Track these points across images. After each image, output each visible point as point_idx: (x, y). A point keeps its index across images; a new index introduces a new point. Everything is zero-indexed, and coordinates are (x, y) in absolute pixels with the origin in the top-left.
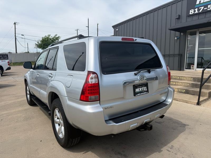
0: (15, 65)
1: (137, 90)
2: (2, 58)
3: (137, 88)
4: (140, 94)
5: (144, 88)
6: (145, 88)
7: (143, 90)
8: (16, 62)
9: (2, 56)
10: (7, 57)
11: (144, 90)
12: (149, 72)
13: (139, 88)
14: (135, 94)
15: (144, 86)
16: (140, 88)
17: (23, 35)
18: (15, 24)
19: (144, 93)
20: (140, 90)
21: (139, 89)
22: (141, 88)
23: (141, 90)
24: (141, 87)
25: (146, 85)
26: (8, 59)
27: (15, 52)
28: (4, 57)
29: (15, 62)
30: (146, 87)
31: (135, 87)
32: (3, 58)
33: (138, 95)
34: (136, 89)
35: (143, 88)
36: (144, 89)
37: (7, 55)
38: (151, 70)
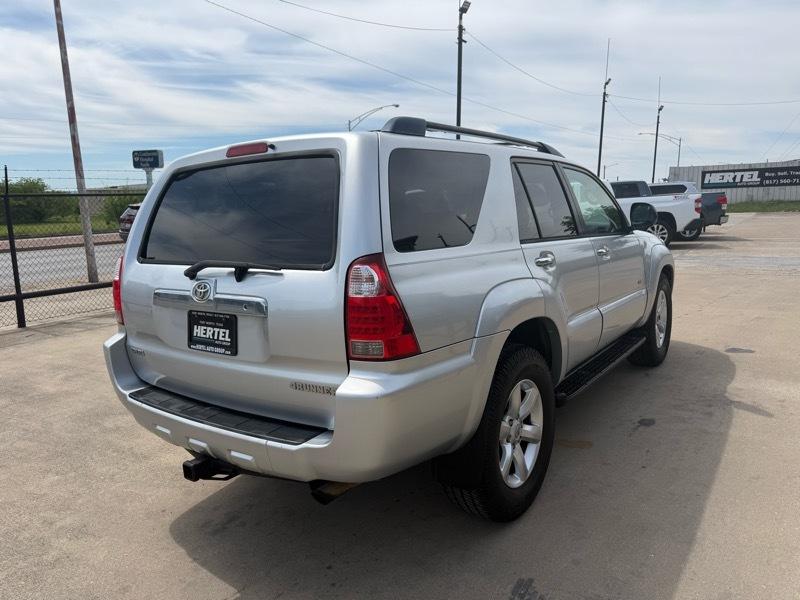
1: (199, 331)
2: (785, 181)
3: (198, 324)
4: (204, 347)
5: (222, 330)
6: (223, 335)
7: (216, 337)
9: (785, 173)
11: (221, 338)
12: (241, 274)
13: (203, 325)
14: (192, 340)
15: (222, 325)
16: (209, 329)
19: (218, 350)
20: (208, 333)
21: (206, 330)
22: (211, 329)
23: (211, 337)
24: (209, 326)
25: (230, 323)
28: (791, 177)
30: (227, 332)
31: (194, 319)
32: (789, 181)
33: (198, 347)
34: (196, 327)
35: (217, 330)
36: (221, 334)
38: (250, 270)
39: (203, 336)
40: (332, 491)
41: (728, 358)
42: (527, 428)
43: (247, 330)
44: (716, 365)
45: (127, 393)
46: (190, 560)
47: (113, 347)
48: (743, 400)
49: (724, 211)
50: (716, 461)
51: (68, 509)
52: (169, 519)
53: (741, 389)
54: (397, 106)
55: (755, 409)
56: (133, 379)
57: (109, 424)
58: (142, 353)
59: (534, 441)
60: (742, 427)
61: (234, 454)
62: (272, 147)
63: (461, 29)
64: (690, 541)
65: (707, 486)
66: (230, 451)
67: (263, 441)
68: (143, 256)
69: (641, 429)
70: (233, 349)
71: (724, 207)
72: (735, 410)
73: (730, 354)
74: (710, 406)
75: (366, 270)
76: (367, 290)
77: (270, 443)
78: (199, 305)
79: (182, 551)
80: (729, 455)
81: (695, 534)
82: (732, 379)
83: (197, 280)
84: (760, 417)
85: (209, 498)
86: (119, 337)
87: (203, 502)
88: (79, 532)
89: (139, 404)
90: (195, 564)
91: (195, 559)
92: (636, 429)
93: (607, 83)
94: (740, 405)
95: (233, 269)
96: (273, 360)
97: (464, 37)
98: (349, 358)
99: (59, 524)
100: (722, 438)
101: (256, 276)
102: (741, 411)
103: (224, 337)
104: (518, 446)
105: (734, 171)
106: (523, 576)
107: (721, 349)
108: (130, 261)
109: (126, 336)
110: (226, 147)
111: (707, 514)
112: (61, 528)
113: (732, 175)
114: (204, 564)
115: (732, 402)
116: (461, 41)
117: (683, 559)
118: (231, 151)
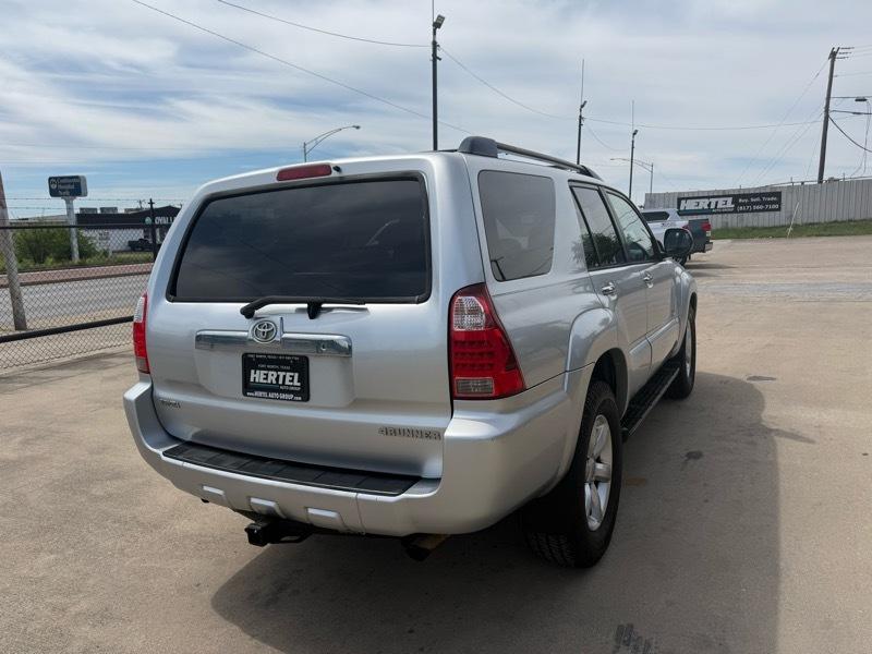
0: (801, 236)
1: (257, 376)
2: (758, 207)
3: (256, 369)
4: (265, 394)
5: (288, 374)
6: (291, 379)
7: (280, 382)
8: (811, 221)
9: (758, 199)
10: (779, 202)
11: (287, 383)
12: (314, 311)
13: (264, 369)
14: (248, 387)
15: (288, 368)
16: (271, 373)
17: (865, 100)
18: (833, 55)
19: (283, 396)
20: (270, 377)
21: (267, 375)
22: (275, 373)
23: (274, 382)
24: (272, 370)
25: (301, 366)
26: (779, 209)
27: (816, 178)
28: (764, 203)
29: (805, 221)
30: (296, 375)
31: (250, 363)
32: (761, 207)
33: (256, 393)
34: (253, 371)
35: (281, 374)
36: (288, 378)
37: (778, 195)
38: (324, 306)
39: (262, 381)
40: (429, 545)
41: (752, 386)
42: (599, 466)
43: (322, 372)
44: (743, 394)
45: (160, 452)
46: (249, 637)
47: (140, 399)
48: (781, 428)
49: (709, 238)
50: (774, 489)
51: (79, 591)
52: (208, 593)
53: (776, 417)
54: (358, 128)
55: (795, 436)
56: (163, 436)
57: (97, 491)
58: (177, 405)
59: (606, 480)
60: (789, 455)
61: (311, 511)
62: (337, 169)
63: (435, 45)
64: (774, 572)
65: (774, 516)
66: (306, 508)
67: (353, 495)
68: (173, 293)
69: (691, 462)
70: (304, 393)
71: (709, 234)
72: (776, 438)
73: (753, 382)
74: (751, 435)
75: (469, 301)
76: (469, 322)
77: (360, 495)
78: (261, 346)
79: (235, 627)
80: (786, 484)
81: (778, 565)
82: (763, 407)
83: (257, 319)
84: (803, 444)
85: (247, 567)
86: (144, 387)
87: (241, 571)
88: (103, 617)
89: (180, 463)
90: (254, 641)
91: (253, 636)
92: (686, 463)
93: (582, 106)
94: (779, 433)
95: (306, 306)
96: (357, 404)
97: (439, 54)
98: (453, 397)
99: (73, 610)
100: (773, 465)
101: (334, 312)
102: (782, 439)
103: (292, 381)
104: (593, 485)
105: (708, 197)
106: (622, 623)
107: (743, 377)
108: (156, 300)
109: (152, 387)
110: (276, 169)
111: (783, 544)
112: (78, 614)
113: (707, 201)
114: (266, 640)
115: (771, 430)
116: (435, 58)
117: (774, 590)
118: (282, 175)
